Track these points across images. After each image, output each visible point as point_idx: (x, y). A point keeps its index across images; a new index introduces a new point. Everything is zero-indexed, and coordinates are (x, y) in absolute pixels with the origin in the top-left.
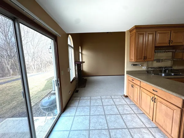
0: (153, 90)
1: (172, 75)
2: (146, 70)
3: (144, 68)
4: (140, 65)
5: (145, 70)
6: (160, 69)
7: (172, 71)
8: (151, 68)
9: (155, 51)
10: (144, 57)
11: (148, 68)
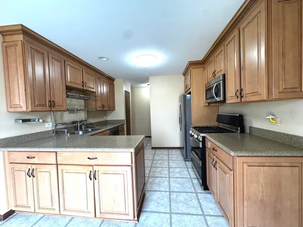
0: (89, 158)
1: (89, 132)
2: (54, 128)
3: (49, 126)
4: (41, 121)
5: (50, 129)
6: (74, 125)
7: (88, 126)
8: (63, 124)
9: (67, 93)
10: (50, 101)
11: (56, 126)
